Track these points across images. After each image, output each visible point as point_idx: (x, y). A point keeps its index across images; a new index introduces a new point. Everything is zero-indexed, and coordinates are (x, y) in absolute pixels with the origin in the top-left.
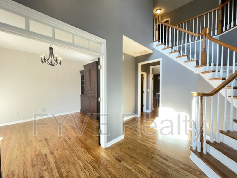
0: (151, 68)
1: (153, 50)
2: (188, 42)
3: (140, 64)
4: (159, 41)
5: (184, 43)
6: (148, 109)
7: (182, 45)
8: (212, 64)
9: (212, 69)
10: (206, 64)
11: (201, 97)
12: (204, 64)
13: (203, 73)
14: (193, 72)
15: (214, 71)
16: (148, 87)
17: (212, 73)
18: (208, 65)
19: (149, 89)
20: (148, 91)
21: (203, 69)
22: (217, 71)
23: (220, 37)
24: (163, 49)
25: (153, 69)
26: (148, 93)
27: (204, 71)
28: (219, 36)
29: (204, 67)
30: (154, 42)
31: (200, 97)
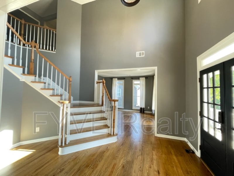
13: (33, 82)
17: (43, 84)
22: (47, 83)
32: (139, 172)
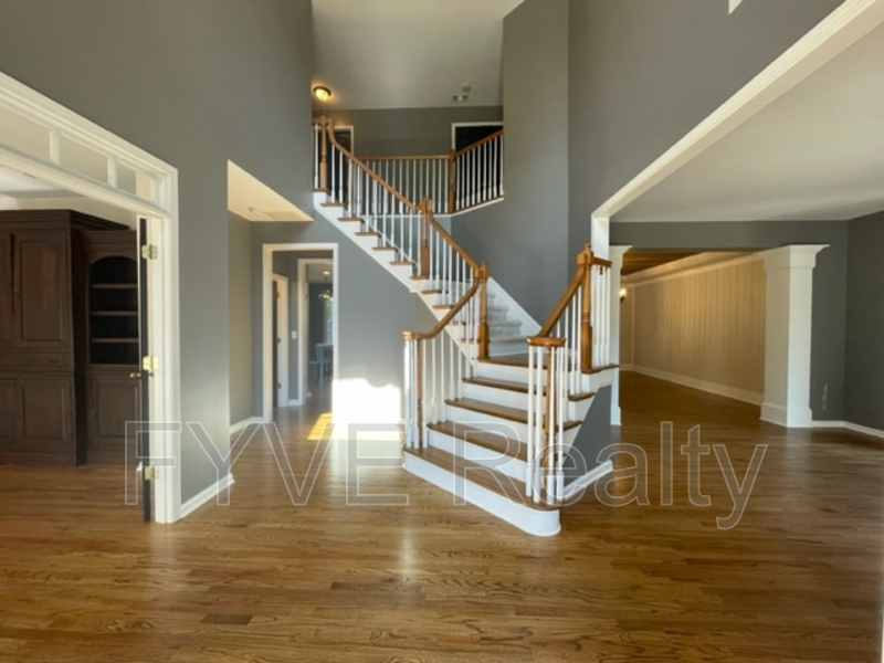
0: (302, 263)
1: (313, 213)
2: (397, 212)
3: (268, 250)
4: (329, 194)
5: (389, 212)
6: (293, 394)
7: (384, 217)
8: (438, 276)
9: (437, 287)
10: (428, 274)
11: (419, 341)
12: (425, 275)
13: (425, 292)
14: (407, 289)
15: (440, 292)
16: (292, 325)
17: (436, 295)
18: (431, 277)
19: (296, 329)
20: (294, 336)
21: (424, 284)
22: (444, 292)
23: (453, 219)
24: (340, 219)
25: (307, 266)
26: (293, 344)
27: (426, 289)
28: (450, 216)
29: (424, 281)
30: (315, 190)
31: (416, 342)
32: (370, 632)
